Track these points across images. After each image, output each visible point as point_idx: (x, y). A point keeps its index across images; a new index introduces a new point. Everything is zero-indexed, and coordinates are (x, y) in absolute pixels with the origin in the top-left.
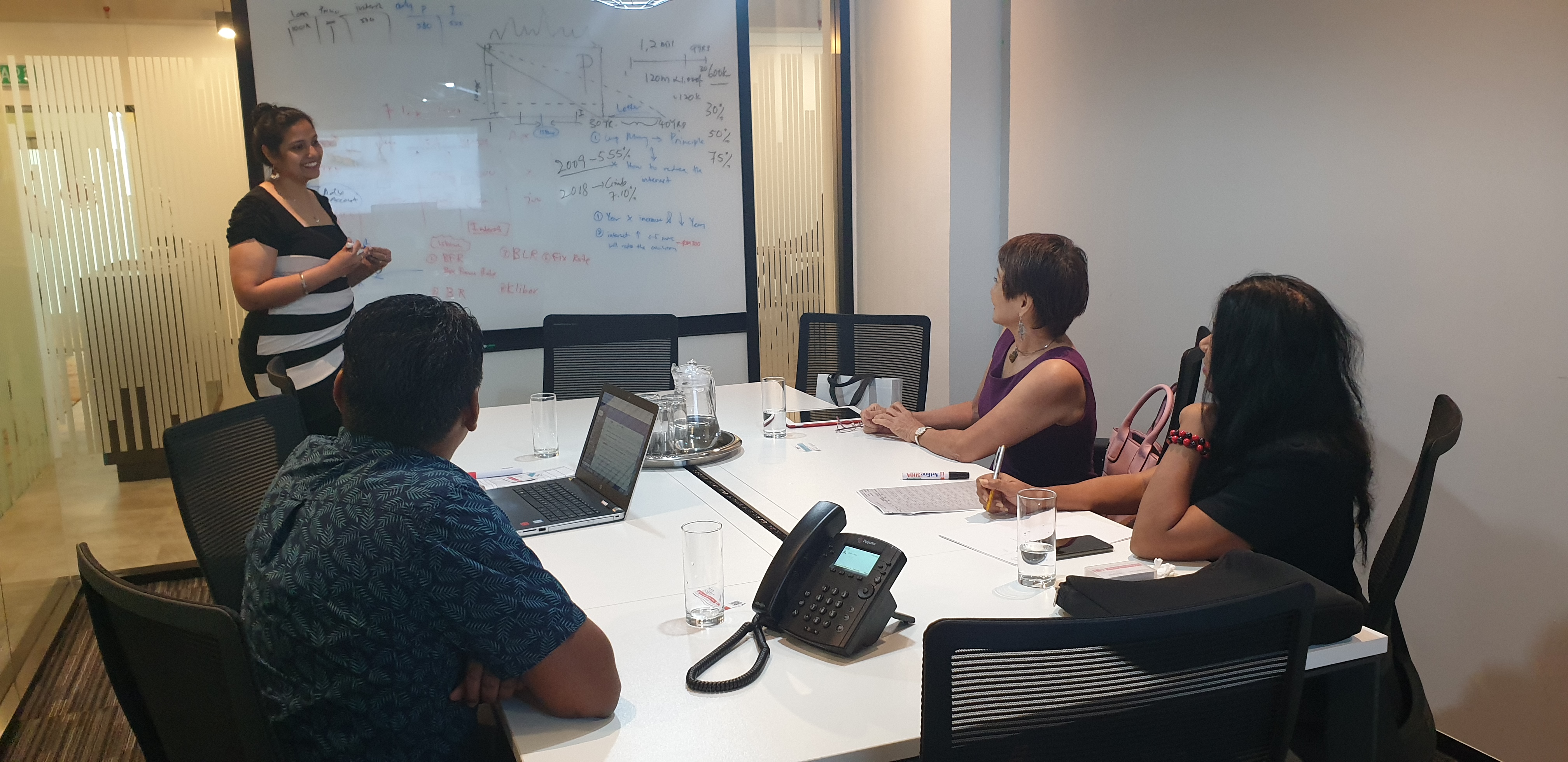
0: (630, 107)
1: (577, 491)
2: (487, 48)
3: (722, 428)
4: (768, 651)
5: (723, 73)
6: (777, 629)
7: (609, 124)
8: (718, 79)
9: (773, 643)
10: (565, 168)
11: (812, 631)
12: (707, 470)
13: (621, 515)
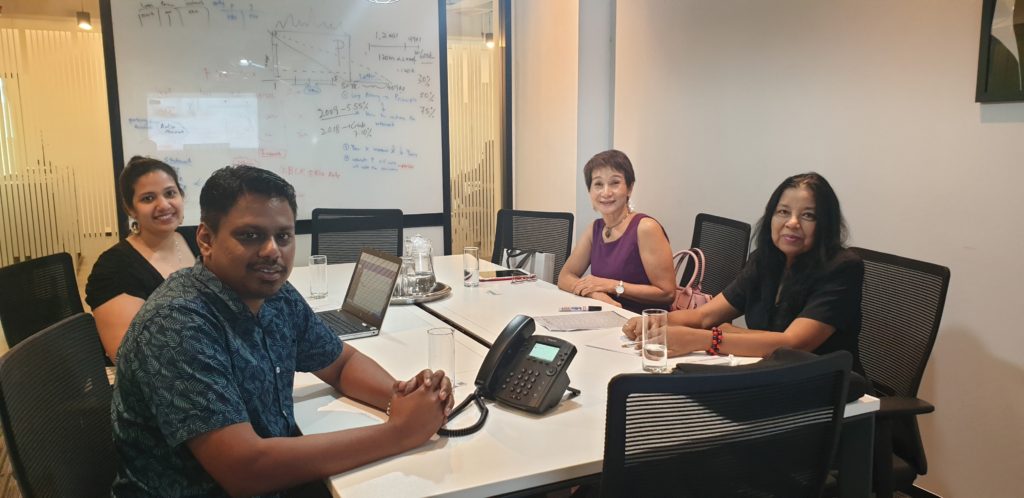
0: (369, 75)
1: (343, 317)
2: (274, 34)
3: (438, 280)
4: (487, 411)
5: (430, 56)
6: (492, 398)
7: (354, 86)
8: (426, 60)
9: (490, 406)
10: (325, 114)
11: (516, 398)
12: (431, 306)
13: (376, 332)
